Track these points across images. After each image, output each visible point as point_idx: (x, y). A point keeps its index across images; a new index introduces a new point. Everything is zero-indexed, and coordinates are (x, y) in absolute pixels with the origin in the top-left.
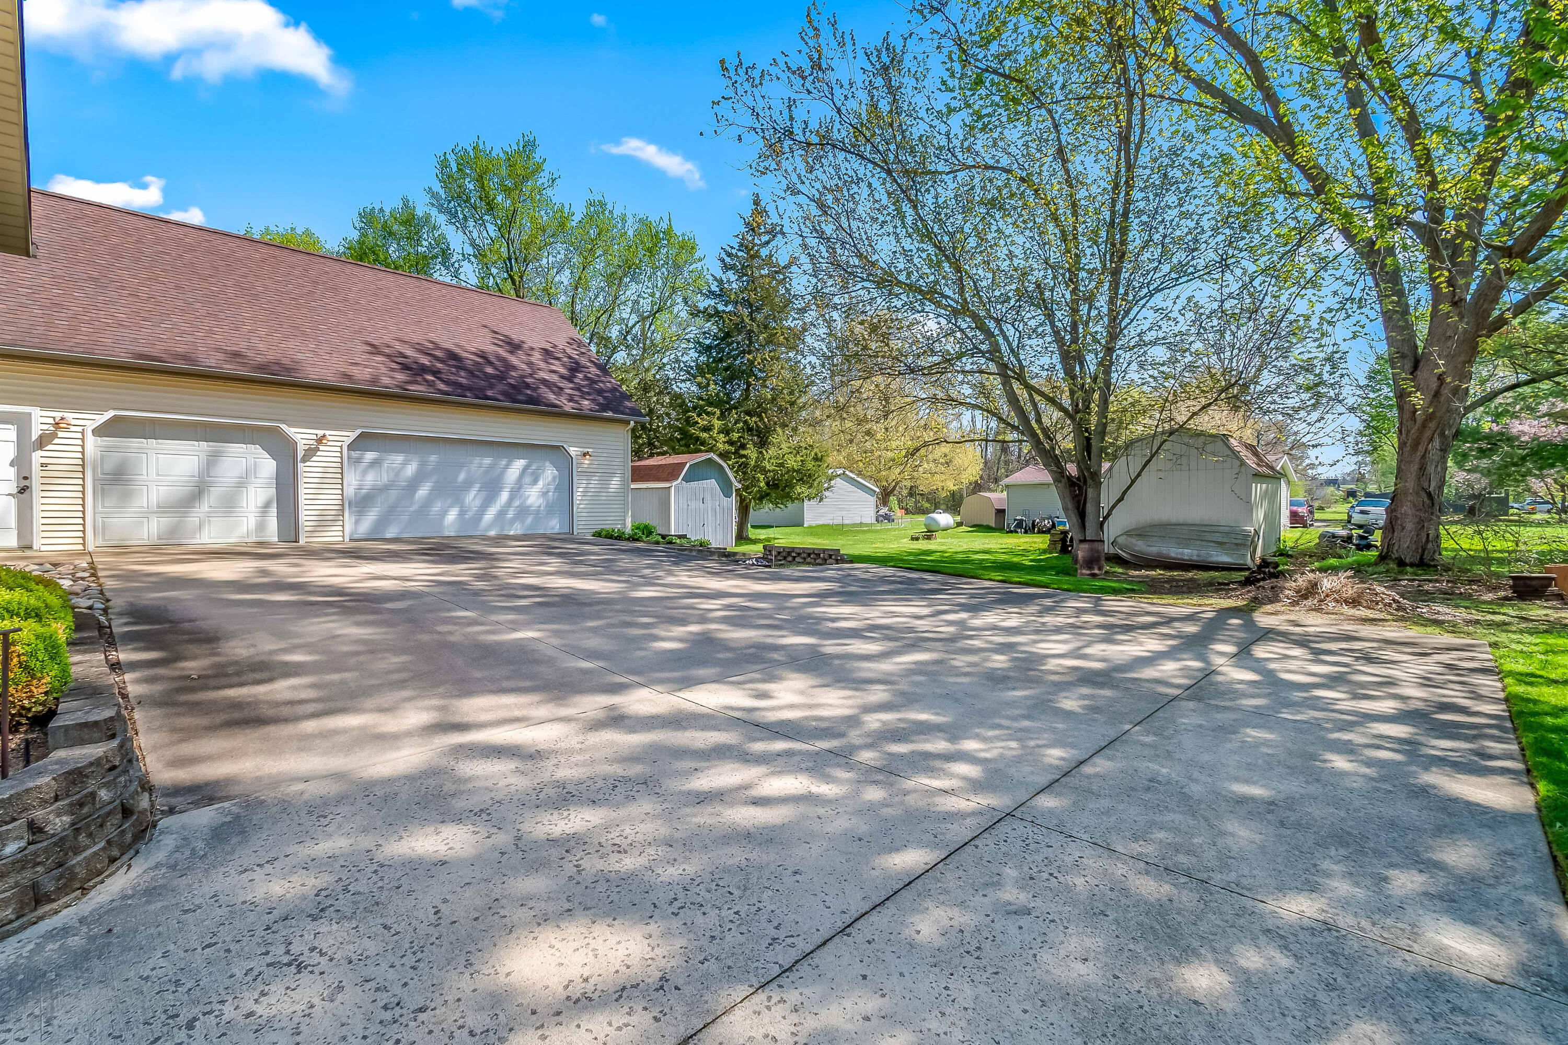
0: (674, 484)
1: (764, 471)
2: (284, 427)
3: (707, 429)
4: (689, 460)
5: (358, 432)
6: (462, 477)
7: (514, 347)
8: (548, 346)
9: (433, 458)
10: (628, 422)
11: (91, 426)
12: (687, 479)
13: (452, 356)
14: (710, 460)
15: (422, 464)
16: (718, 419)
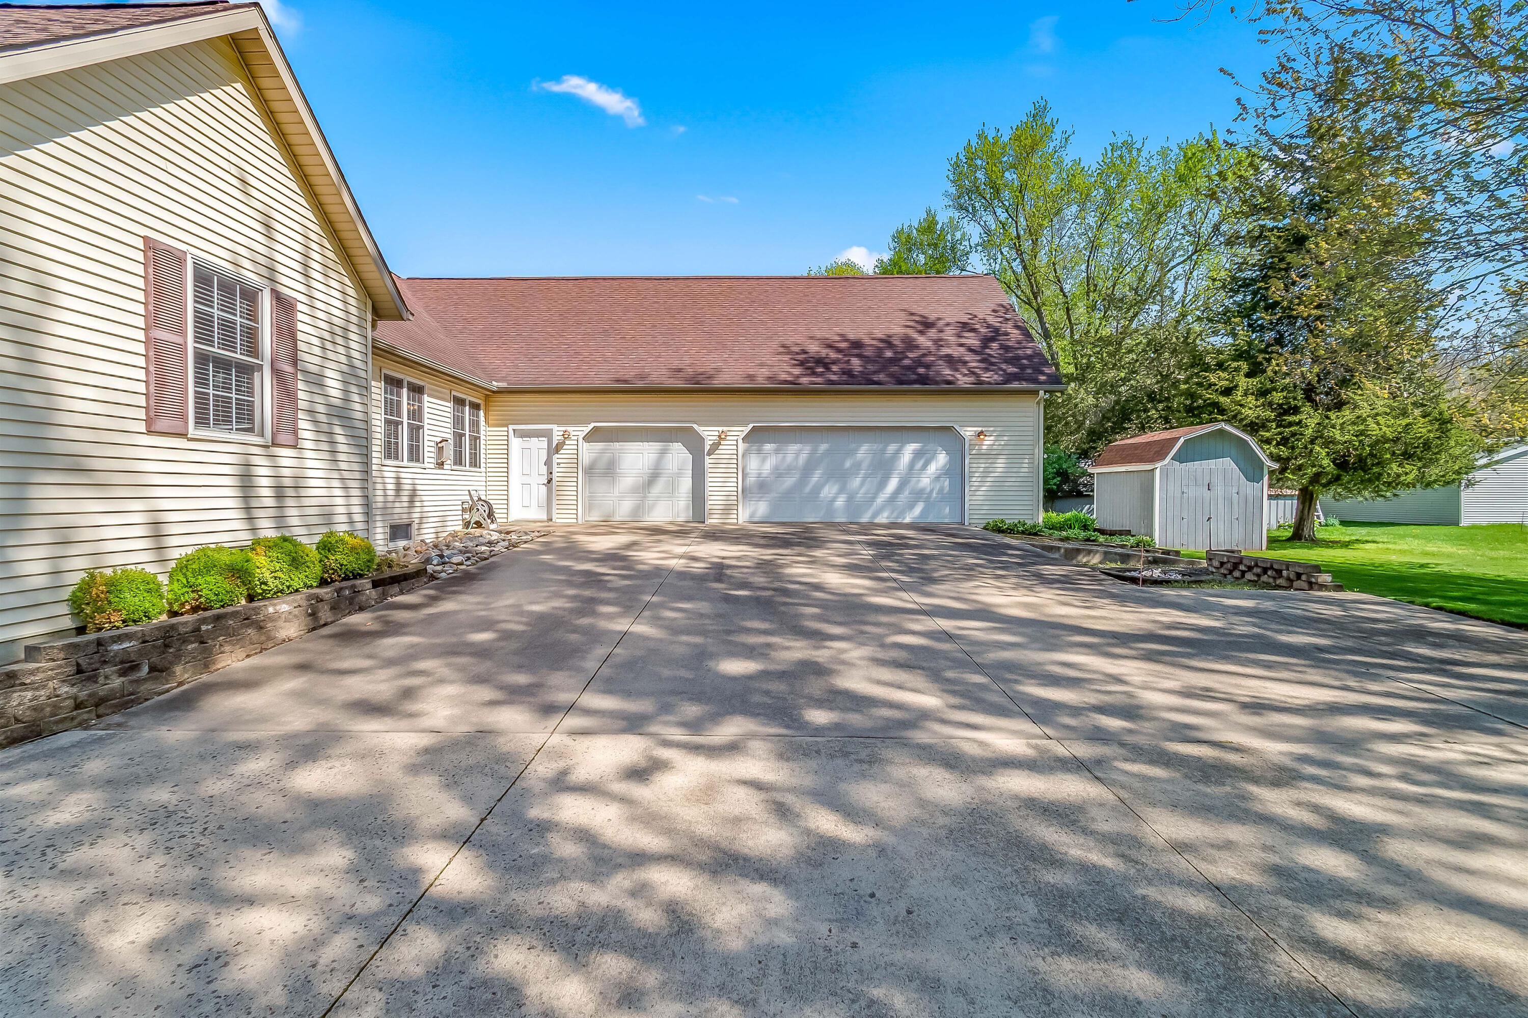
0: (1159, 465)
1: (1329, 442)
2: (695, 426)
3: (1227, 392)
4: (1184, 434)
5: (751, 426)
6: (848, 464)
7: (926, 325)
8: (965, 319)
9: (823, 447)
10: (1036, 393)
11: (582, 434)
12: (1178, 458)
13: (857, 345)
14: (1221, 432)
15: (814, 452)
16: (1248, 375)
